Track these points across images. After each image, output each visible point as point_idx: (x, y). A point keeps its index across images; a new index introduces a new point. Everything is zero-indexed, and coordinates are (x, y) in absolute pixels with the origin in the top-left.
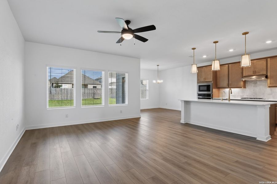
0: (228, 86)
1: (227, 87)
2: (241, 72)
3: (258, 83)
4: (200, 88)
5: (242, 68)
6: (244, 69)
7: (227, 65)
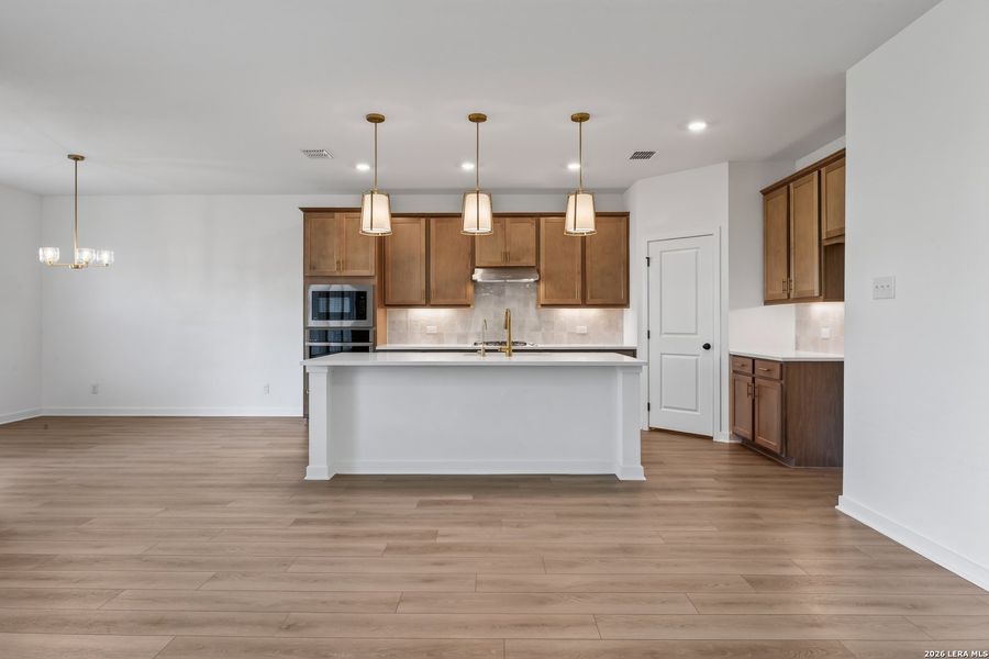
0: (428, 298)
1: (424, 303)
2: (469, 249)
3: (508, 292)
4: (319, 304)
5: (472, 238)
6: (477, 241)
7: (423, 221)
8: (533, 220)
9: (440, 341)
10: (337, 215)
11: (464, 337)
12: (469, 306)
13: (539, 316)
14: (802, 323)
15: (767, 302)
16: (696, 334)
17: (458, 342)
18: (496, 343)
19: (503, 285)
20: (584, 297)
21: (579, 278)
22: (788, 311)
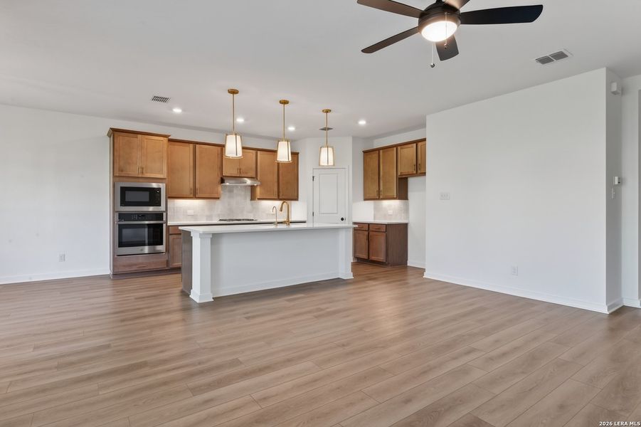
0: (194, 193)
1: (192, 196)
2: (219, 165)
4: (128, 196)
7: (191, 146)
8: (254, 152)
9: (196, 219)
10: (139, 136)
11: (210, 217)
12: (219, 198)
13: (252, 205)
14: (376, 209)
15: (365, 199)
16: (337, 213)
17: (207, 220)
18: (230, 220)
19: (233, 187)
20: (279, 196)
21: (276, 184)
22: (371, 204)
